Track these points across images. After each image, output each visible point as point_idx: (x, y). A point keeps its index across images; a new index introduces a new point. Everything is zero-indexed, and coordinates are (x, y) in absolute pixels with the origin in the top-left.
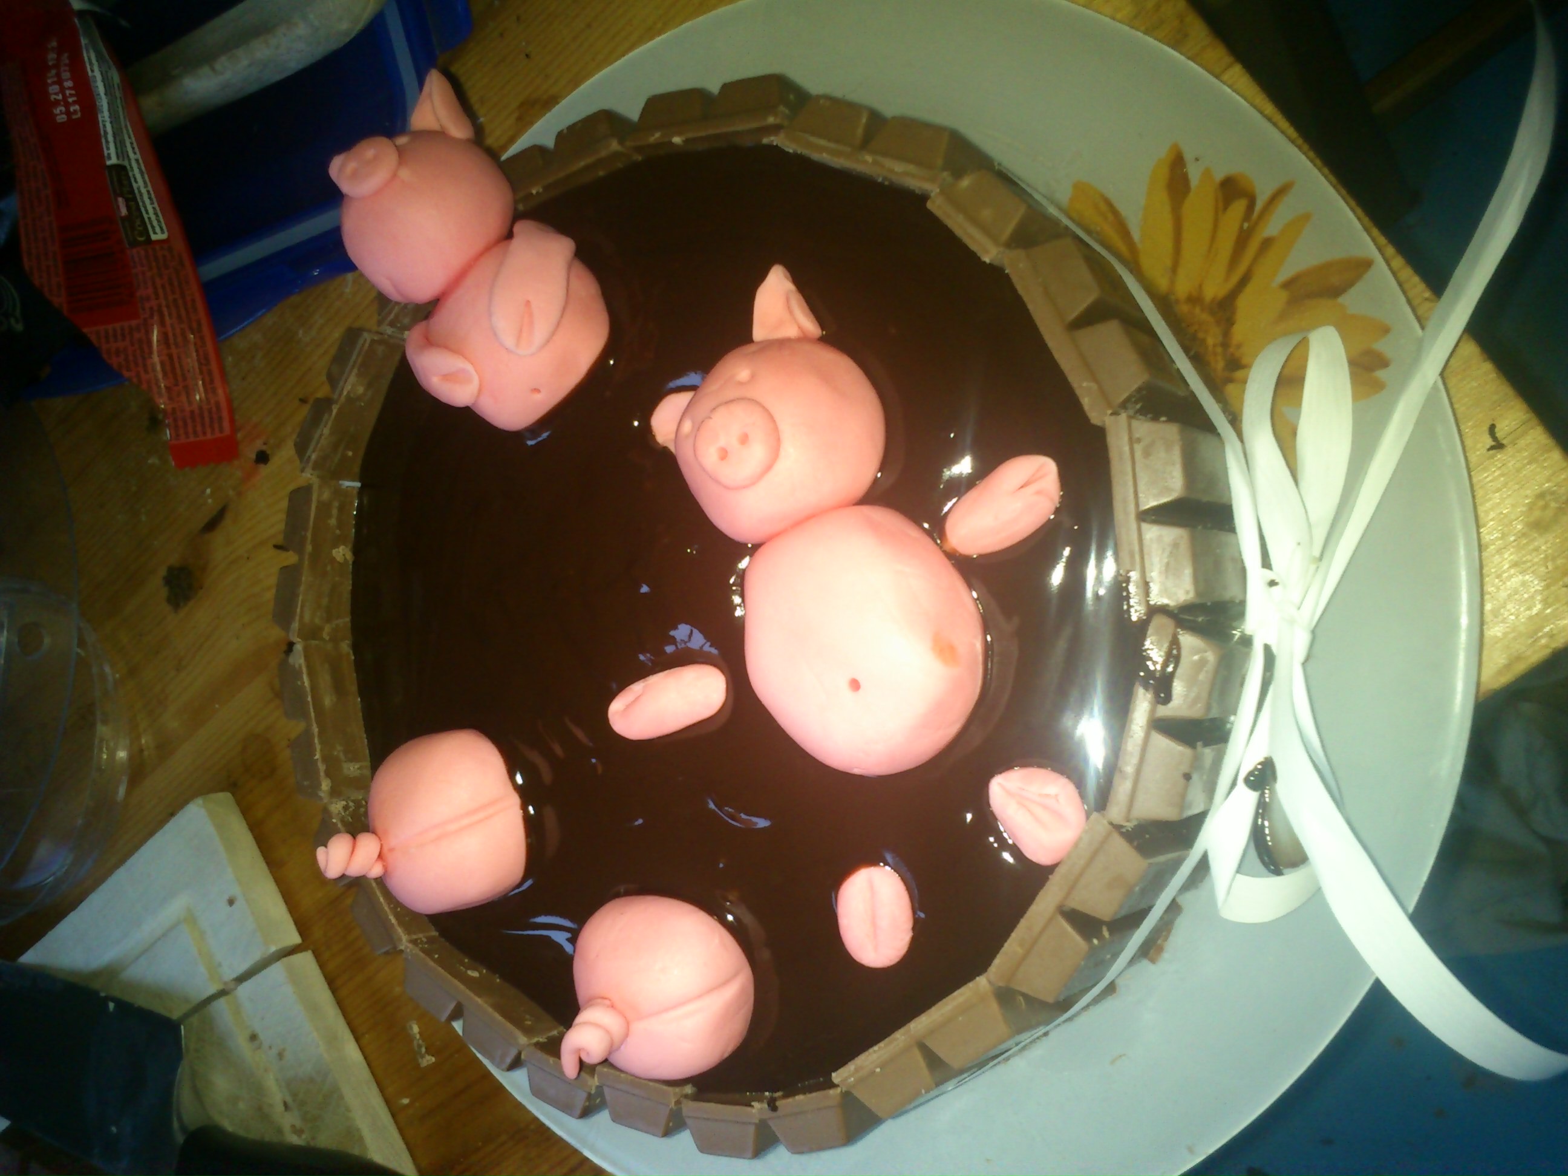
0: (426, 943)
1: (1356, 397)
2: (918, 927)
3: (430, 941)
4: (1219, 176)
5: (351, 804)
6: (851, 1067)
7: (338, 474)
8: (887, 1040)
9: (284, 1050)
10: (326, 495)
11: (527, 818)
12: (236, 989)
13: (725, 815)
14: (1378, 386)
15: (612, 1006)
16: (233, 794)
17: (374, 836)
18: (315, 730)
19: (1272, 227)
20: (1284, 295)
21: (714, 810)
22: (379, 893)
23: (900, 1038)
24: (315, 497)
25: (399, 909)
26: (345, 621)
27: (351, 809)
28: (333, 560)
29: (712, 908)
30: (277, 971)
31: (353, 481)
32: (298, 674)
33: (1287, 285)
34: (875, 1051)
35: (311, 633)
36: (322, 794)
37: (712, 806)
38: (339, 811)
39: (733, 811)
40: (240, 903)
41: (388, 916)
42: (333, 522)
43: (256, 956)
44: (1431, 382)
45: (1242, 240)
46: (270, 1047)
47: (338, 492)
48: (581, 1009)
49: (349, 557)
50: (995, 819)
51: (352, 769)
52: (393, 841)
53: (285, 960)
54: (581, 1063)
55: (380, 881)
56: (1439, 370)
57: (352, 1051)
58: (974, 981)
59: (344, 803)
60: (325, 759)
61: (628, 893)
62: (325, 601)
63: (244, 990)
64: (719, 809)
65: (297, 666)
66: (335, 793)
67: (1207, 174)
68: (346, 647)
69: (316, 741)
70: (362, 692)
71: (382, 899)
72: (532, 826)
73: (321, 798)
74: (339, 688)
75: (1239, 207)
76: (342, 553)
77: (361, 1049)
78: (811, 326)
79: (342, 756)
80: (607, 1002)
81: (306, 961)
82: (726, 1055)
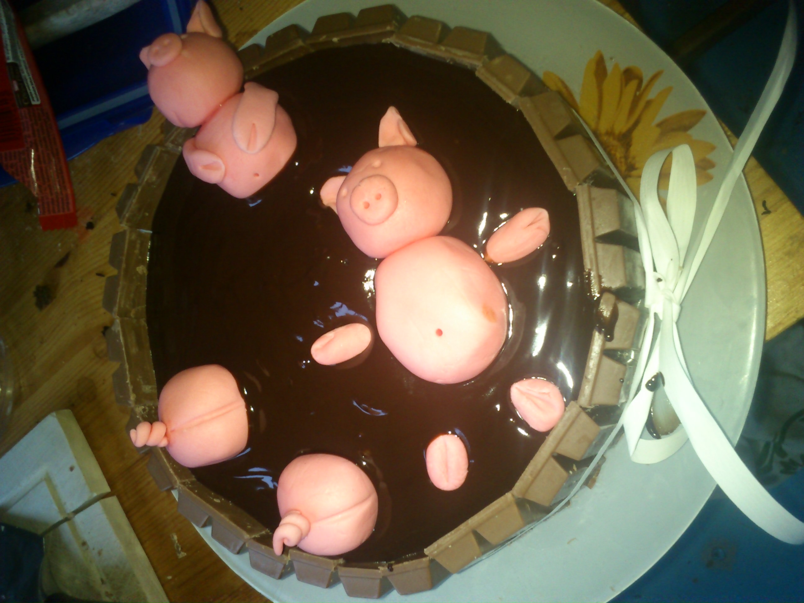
0: (190, 484)
1: (699, 183)
2: (471, 468)
3: (192, 483)
4: (623, 67)
5: (147, 408)
6: (435, 545)
7: (140, 225)
8: (456, 530)
9: (102, 550)
10: (134, 237)
11: (249, 413)
12: (74, 517)
13: (361, 408)
14: (710, 178)
15: (301, 514)
16: (72, 411)
17: (162, 424)
18: (127, 366)
19: (651, 95)
20: (658, 131)
21: (356, 406)
22: (163, 457)
23: (463, 528)
24: (127, 237)
25: (175, 466)
26: (143, 307)
27: (147, 411)
28: (137, 273)
29: (355, 459)
30: (97, 507)
31: (148, 229)
32: (117, 336)
33: (659, 125)
34: (448, 536)
35: (124, 314)
36: (130, 402)
37: (355, 404)
38: (140, 412)
39: (367, 406)
40: (77, 470)
41: (168, 470)
42: (137, 251)
43: (86, 498)
44: (738, 175)
45: (636, 100)
46: (93, 549)
47: (140, 235)
48: (282, 518)
49: (146, 271)
50: (514, 407)
51: (147, 389)
52: (173, 426)
53: (103, 500)
54: (284, 546)
55: (165, 450)
56: (742, 169)
57: (139, 550)
58: (505, 495)
59: (143, 407)
60: (132, 383)
61: (305, 453)
62: (132, 295)
63: (79, 518)
64: (359, 405)
65: (116, 331)
66: (138, 401)
67: (616, 66)
68: (143, 322)
69: (127, 373)
70: (152, 347)
71: (165, 460)
72: (251, 418)
73: (130, 405)
74: (139, 344)
75: (633, 84)
76: (142, 270)
77: (144, 549)
78: (410, 139)
79: (142, 382)
80: (299, 512)
81: (113, 501)
82: (363, 541)
